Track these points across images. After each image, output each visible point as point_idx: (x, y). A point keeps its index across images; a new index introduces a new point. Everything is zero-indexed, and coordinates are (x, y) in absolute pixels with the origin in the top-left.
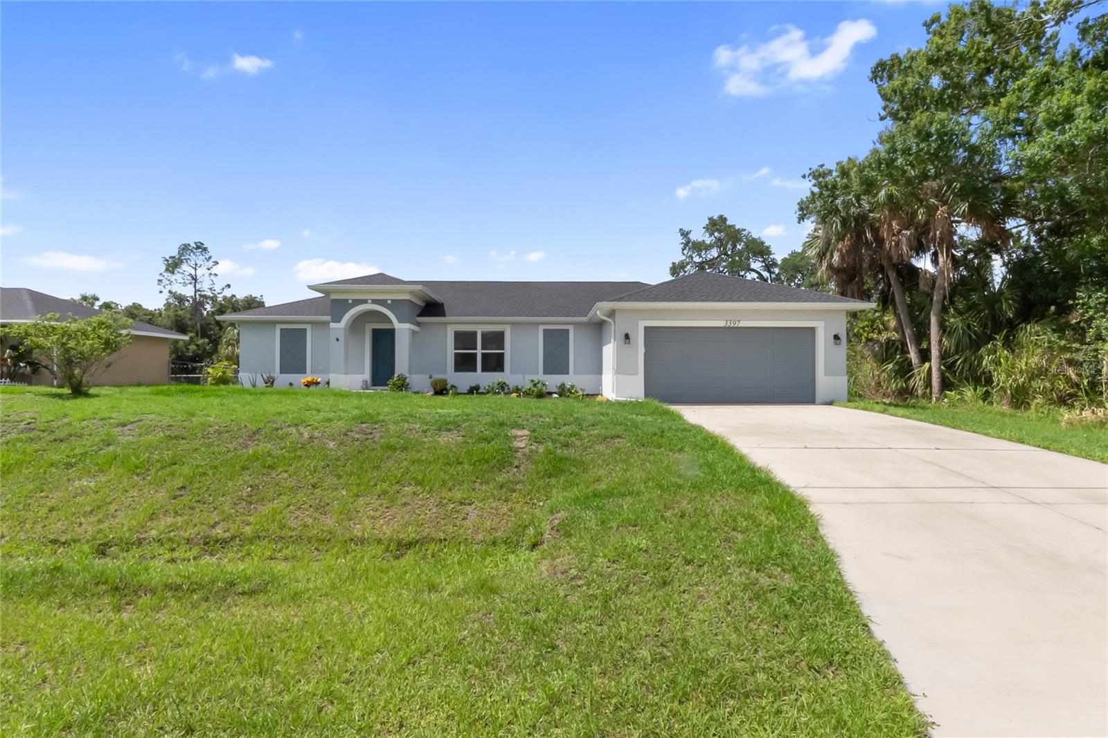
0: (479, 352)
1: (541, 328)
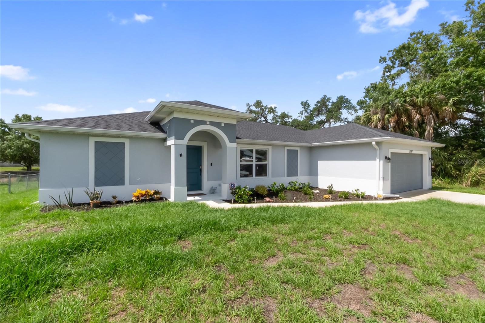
0: (254, 163)
1: (286, 148)
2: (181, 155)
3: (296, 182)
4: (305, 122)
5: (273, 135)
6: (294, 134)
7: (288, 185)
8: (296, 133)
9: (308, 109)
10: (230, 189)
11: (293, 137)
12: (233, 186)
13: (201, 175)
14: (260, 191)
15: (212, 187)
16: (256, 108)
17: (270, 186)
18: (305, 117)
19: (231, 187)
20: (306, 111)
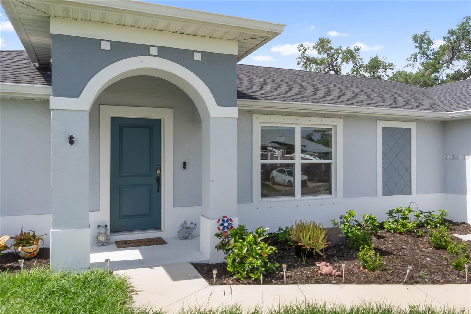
0: (298, 162)
1: (381, 125)
2: (71, 140)
3: (410, 211)
4: (423, 74)
5: (347, 95)
6: (401, 94)
7: (387, 216)
8: (405, 92)
9: (428, 48)
10: (217, 235)
11: (399, 98)
12: (226, 224)
13: (159, 191)
14: (306, 242)
15: (185, 223)
16: (319, 53)
17: (338, 221)
18: (423, 65)
19: (221, 228)
20: (424, 53)
